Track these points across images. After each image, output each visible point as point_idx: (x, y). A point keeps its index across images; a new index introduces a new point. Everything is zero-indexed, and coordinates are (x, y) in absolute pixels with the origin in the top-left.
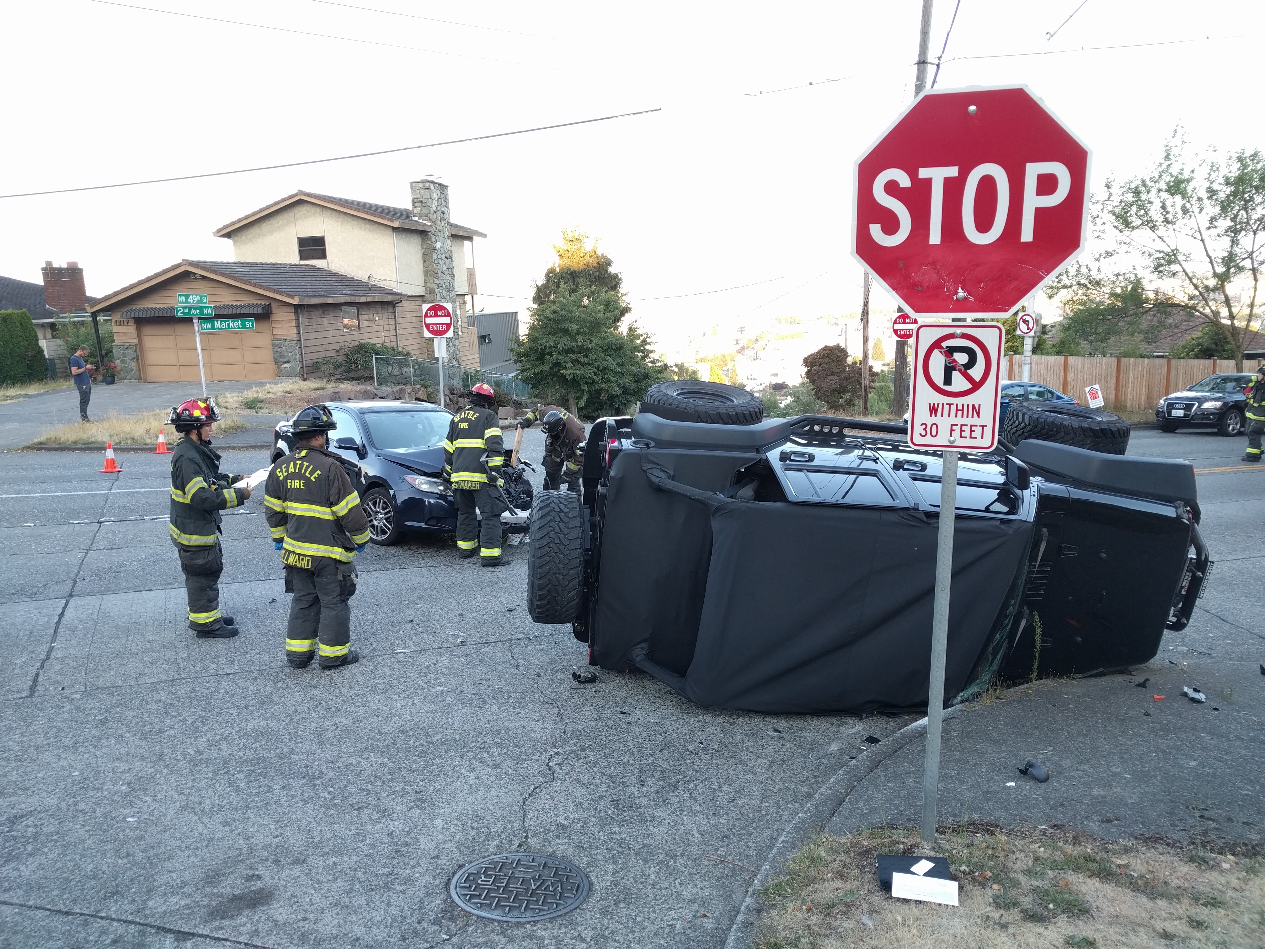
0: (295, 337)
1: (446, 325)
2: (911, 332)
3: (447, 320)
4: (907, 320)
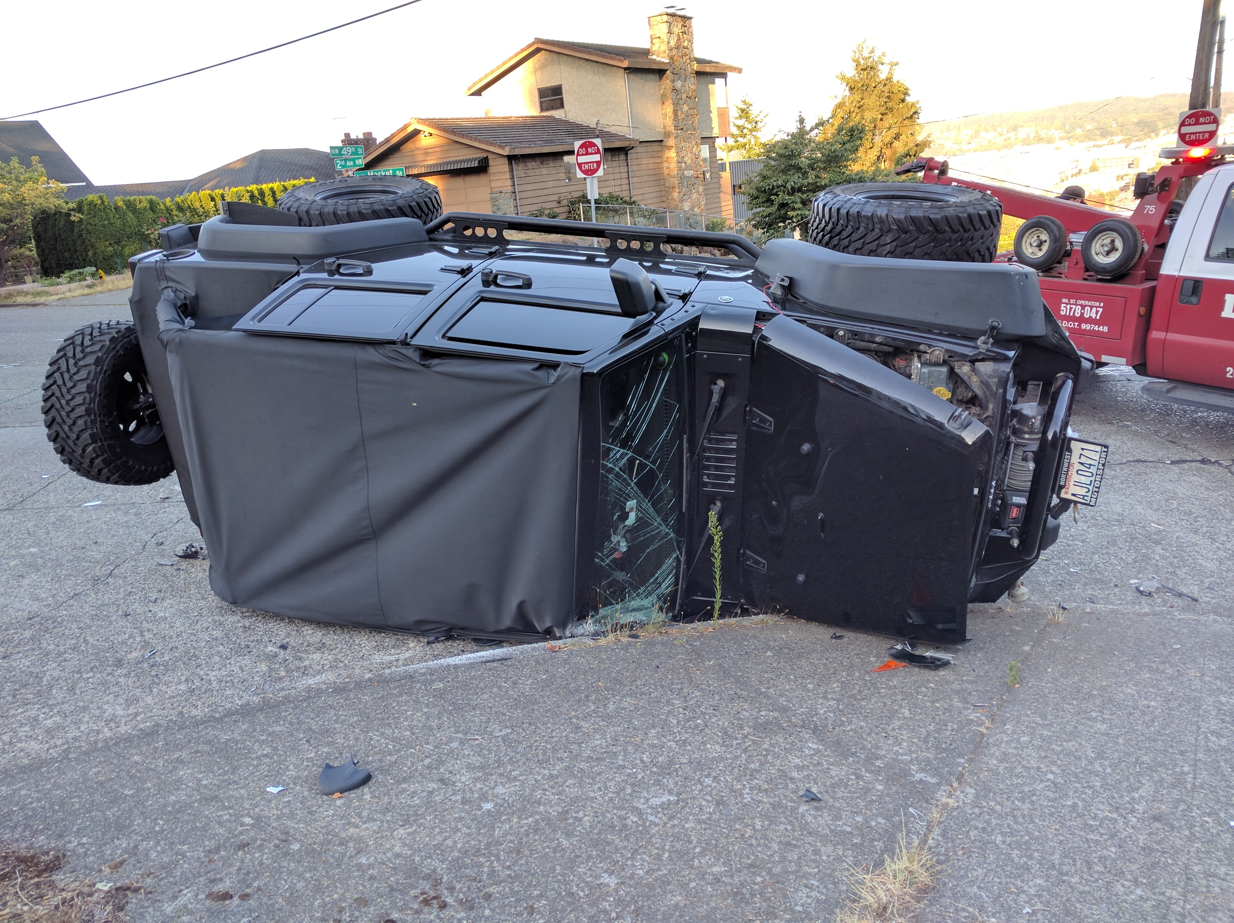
0: (510, 189)
1: (598, 163)
2: (1207, 135)
3: (597, 158)
4: (1202, 120)
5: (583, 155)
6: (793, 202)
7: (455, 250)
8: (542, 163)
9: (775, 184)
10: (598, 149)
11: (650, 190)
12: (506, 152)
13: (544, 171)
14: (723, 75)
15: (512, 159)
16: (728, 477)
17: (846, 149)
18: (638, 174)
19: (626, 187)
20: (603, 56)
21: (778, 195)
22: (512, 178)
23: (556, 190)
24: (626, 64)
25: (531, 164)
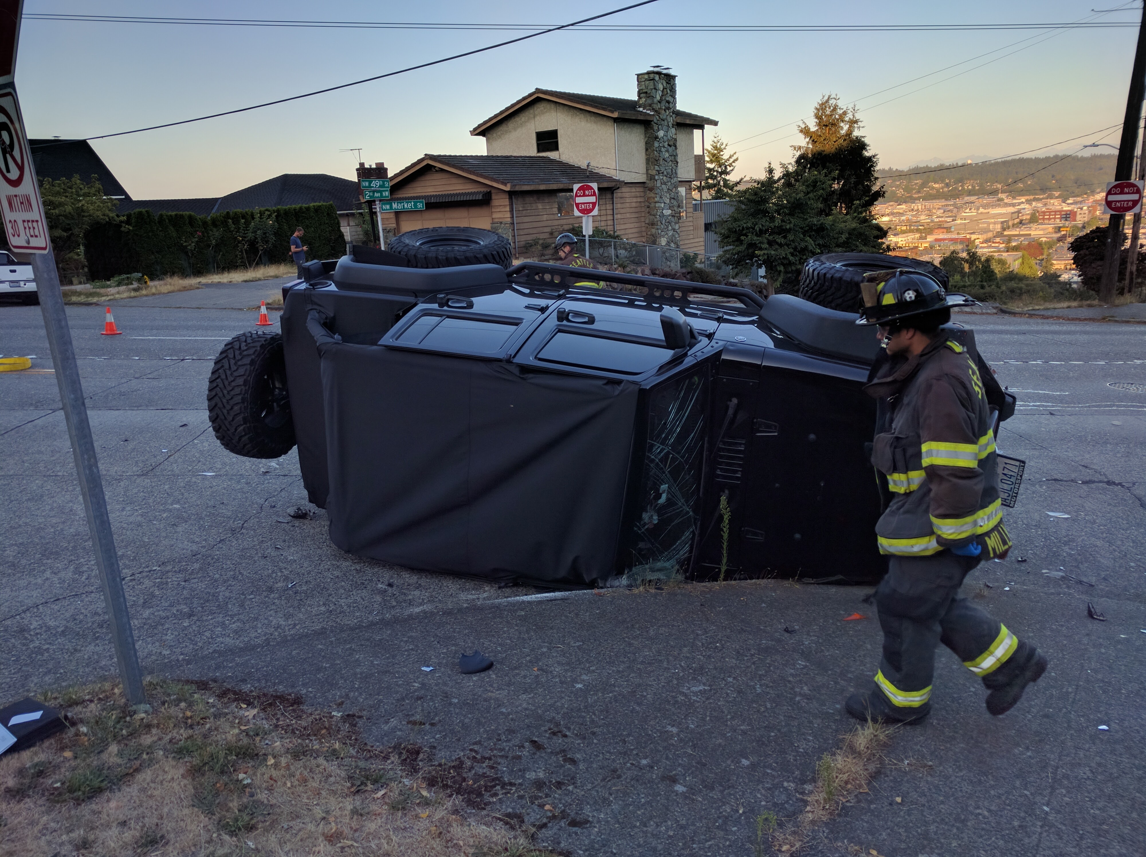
0: (509, 220)
1: (594, 204)
2: (1130, 204)
3: (593, 199)
4: (1126, 190)
5: (580, 196)
6: (760, 243)
7: (527, 291)
8: (538, 199)
9: (745, 226)
10: (594, 192)
11: (632, 226)
12: (508, 188)
13: (540, 206)
14: (701, 127)
15: (512, 194)
16: (736, 472)
17: (809, 198)
18: (622, 211)
19: (610, 223)
20: (596, 107)
21: (747, 236)
22: (512, 211)
23: (550, 223)
24: (615, 115)
25: (529, 199)
